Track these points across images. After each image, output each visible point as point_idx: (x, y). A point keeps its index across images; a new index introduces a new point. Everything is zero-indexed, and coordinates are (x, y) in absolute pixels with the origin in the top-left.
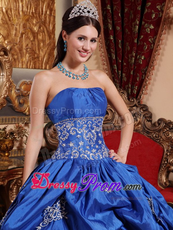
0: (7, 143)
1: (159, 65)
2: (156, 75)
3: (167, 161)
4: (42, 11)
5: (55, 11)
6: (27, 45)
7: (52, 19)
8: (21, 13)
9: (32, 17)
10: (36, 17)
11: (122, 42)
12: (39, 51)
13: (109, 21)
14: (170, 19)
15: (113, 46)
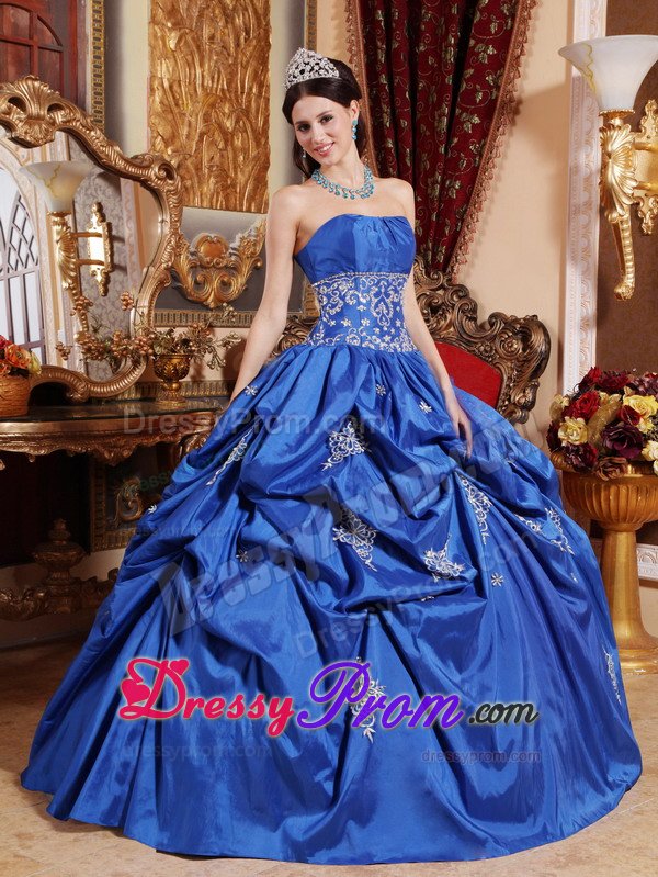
0: (175, 361)
1: (492, 201)
2: (485, 222)
3: (509, 400)
4: (243, 87)
5: (268, 86)
6: (212, 158)
7: (262, 105)
8: (199, 90)
9: (221, 98)
10: (231, 99)
11: (413, 153)
12: (236, 173)
13: (385, 108)
14: (514, 104)
15: (392, 160)
